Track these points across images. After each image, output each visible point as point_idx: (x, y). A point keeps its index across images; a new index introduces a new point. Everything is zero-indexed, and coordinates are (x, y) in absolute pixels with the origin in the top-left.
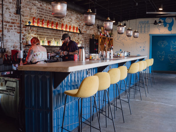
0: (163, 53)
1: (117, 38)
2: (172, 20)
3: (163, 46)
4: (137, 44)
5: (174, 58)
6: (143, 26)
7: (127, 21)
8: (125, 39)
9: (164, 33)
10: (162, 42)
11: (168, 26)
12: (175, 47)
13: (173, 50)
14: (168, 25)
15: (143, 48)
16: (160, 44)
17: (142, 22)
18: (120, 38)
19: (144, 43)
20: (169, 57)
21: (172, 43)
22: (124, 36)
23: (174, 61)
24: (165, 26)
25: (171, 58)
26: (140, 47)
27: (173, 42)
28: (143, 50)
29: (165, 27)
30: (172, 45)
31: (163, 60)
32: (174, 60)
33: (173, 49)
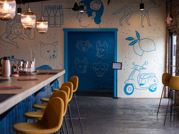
0: (85, 61)
1: (5, 35)
2: (100, 5)
3: (84, 49)
4: (42, 45)
5: (103, 69)
6: (52, 14)
7: (24, 4)
8: (20, 38)
9: (87, 28)
10: (83, 43)
11: (95, 16)
12: (103, 50)
13: (101, 56)
14: (94, 14)
15: (53, 53)
16: (80, 46)
17: (50, 6)
18: (11, 35)
19: (55, 45)
20: (94, 67)
21: (98, 44)
22: (18, 32)
23: (102, 74)
24: (90, 15)
25: (97, 69)
26: (48, 52)
27: (100, 43)
28: (54, 56)
29: (90, 17)
30: (98, 48)
31: (84, 72)
32: (103, 71)
33: (101, 54)
